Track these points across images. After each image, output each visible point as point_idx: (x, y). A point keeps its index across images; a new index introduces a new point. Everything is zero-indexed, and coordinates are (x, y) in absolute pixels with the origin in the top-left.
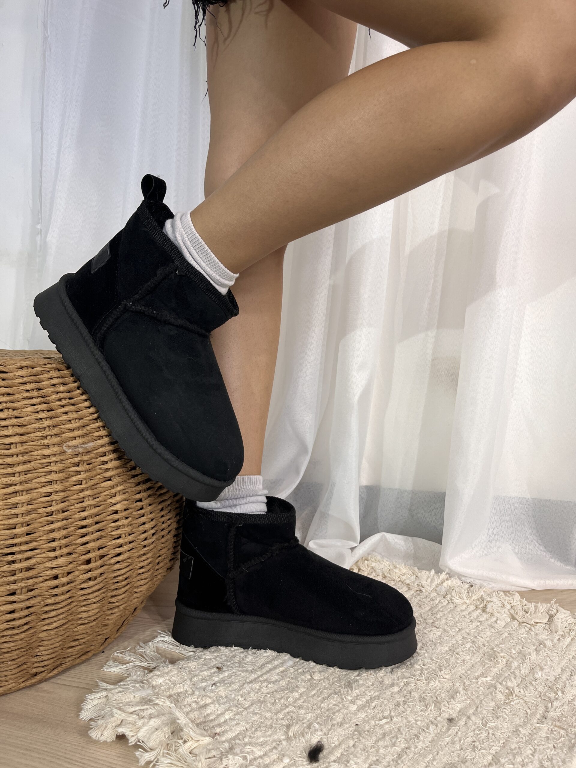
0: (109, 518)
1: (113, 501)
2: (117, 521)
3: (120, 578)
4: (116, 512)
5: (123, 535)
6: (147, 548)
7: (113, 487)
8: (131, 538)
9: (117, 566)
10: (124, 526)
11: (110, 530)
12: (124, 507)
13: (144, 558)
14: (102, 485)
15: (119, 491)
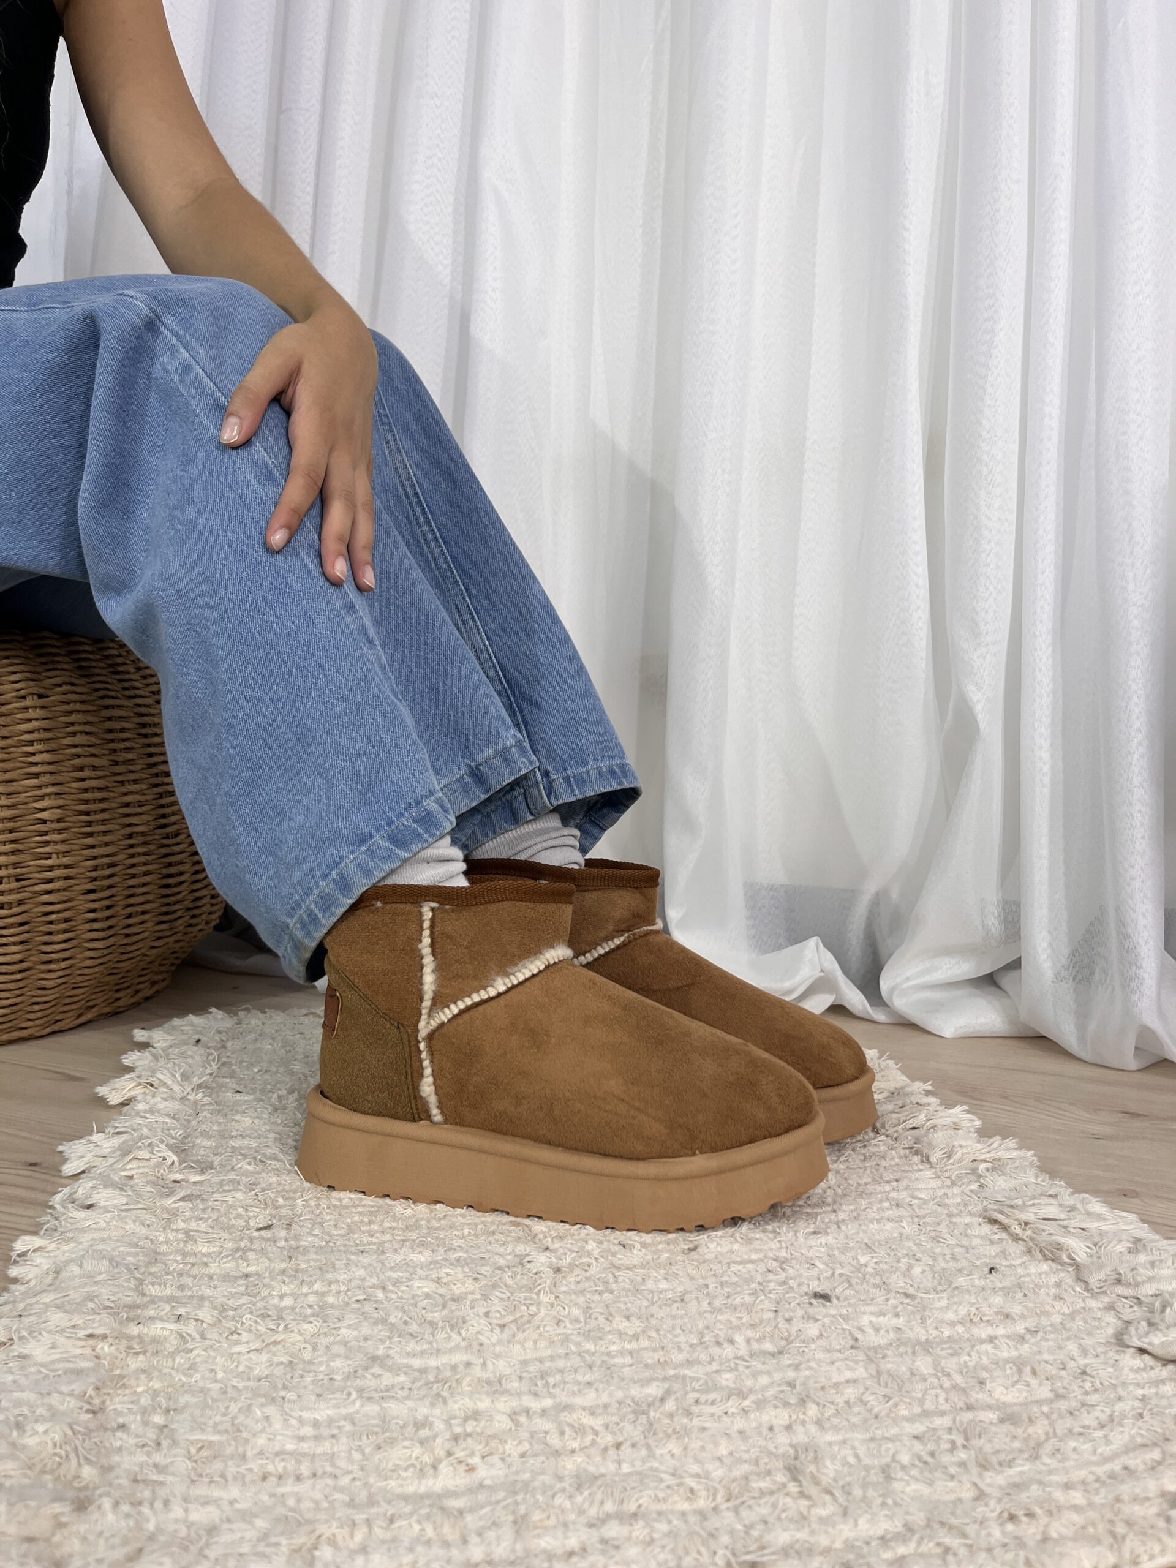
0: (30, 828)
1: (38, 805)
2: (46, 833)
3: (53, 917)
4: (44, 822)
5: (54, 856)
6: (97, 883)
7: (40, 787)
8: (65, 861)
9: (46, 898)
10: (56, 843)
11: (33, 845)
12: (55, 817)
13: (92, 896)
14: (22, 783)
15: (49, 795)
